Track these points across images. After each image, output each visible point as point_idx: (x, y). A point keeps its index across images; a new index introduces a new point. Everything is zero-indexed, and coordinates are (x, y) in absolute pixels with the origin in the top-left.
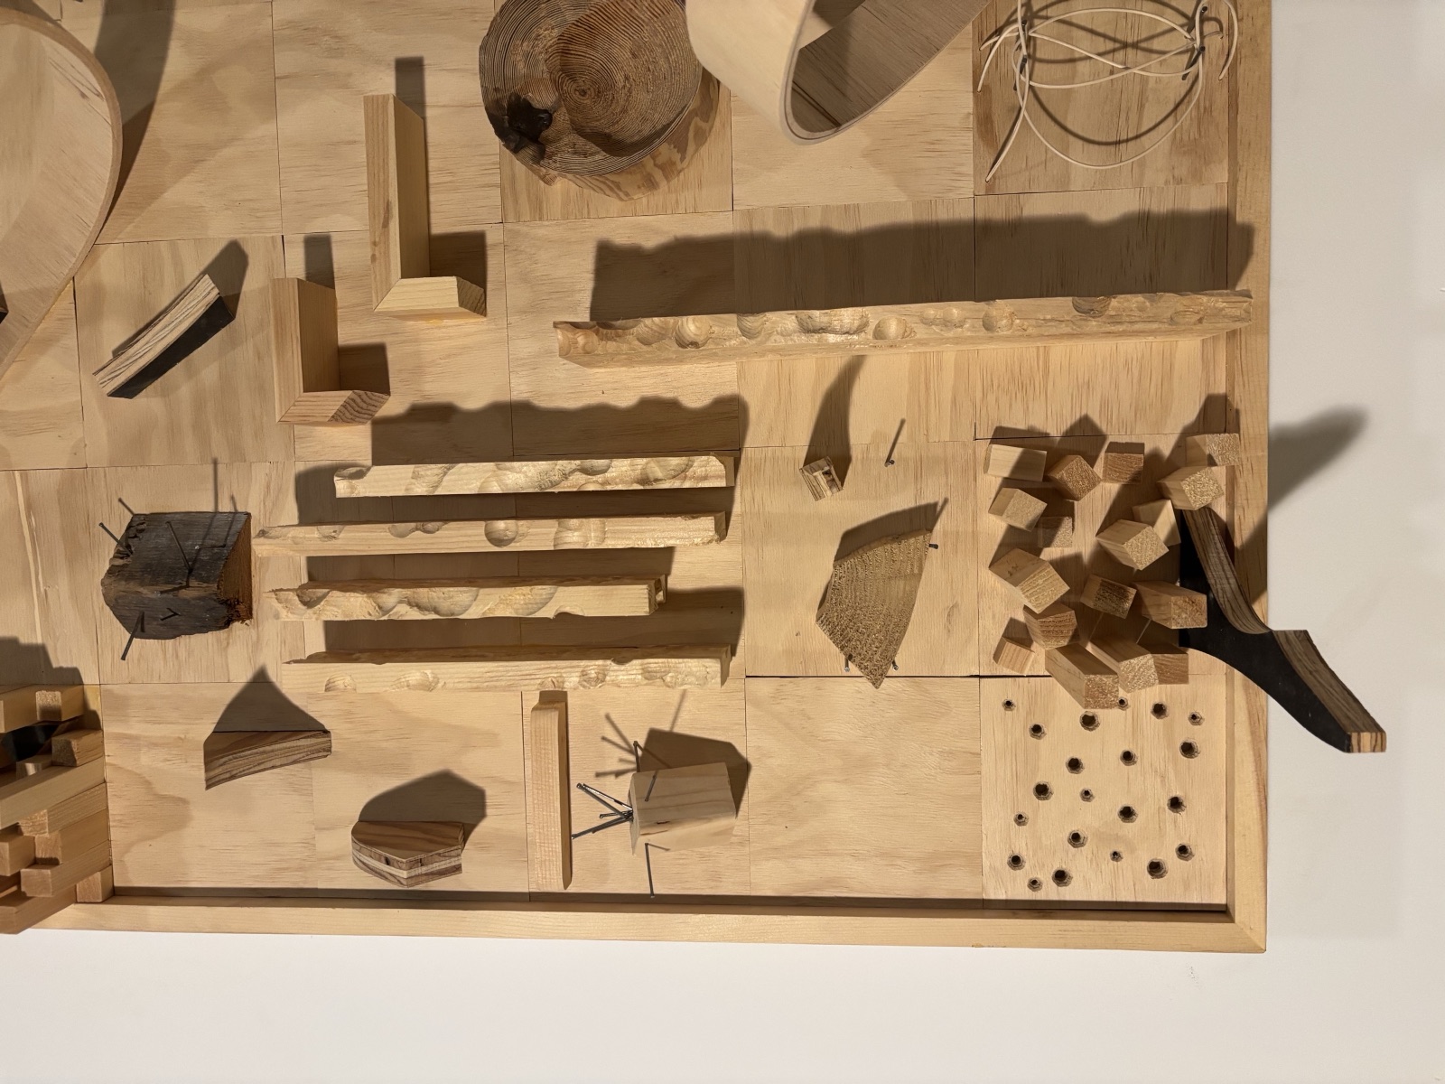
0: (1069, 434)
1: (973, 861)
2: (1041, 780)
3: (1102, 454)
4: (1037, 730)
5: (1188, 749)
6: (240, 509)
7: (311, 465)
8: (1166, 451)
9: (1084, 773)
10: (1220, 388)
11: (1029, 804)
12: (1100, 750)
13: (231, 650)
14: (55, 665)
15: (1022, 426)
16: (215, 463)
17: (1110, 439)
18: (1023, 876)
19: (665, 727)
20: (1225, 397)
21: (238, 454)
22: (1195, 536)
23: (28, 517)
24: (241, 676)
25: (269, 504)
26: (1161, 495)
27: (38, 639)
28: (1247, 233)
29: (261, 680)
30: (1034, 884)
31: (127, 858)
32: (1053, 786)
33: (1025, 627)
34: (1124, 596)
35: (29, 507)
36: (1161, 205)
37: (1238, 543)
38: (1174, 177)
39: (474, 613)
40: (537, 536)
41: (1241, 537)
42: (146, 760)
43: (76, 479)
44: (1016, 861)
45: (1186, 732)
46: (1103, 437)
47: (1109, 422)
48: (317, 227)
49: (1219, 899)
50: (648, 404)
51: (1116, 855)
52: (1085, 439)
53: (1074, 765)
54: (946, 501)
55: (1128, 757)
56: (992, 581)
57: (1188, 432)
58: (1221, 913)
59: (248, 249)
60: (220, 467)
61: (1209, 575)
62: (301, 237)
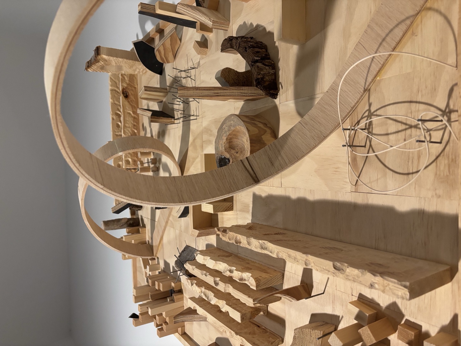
15: (369, 296)
36: (429, 207)
38: (436, 194)
54: (342, 317)
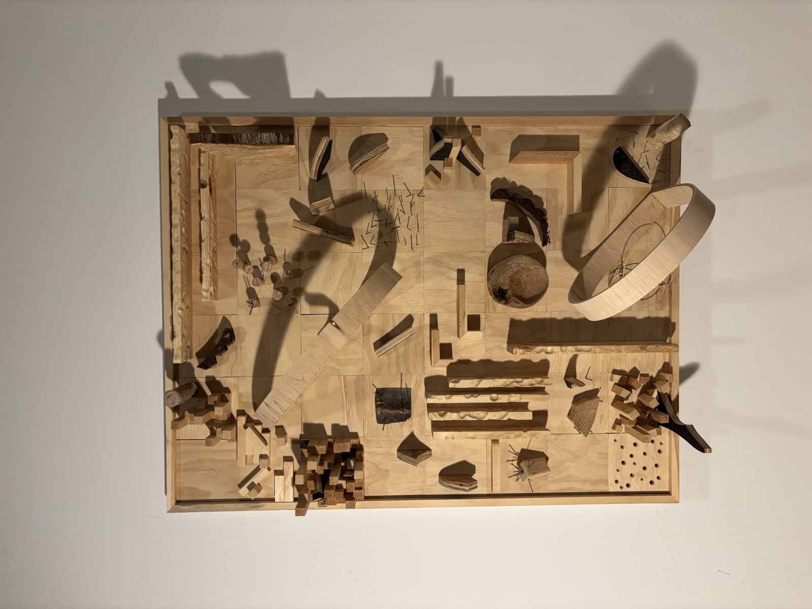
0: (631, 371)
1: (606, 482)
2: (623, 460)
3: (639, 376)
4: (622, 447)
5: (659, 451)
6: (408, 387)
7: (429, 375)
8: (654, 375)
9: (634, 458)
10: (667, 361)
11: (620, 466)
12: (638, 452)
13: (404, 427)
14: (350, 431)
15: (619, 369)
16: (402, 374)
17: (641, 373)
18: (618, 485)
19: (525, 447)
20: (668, 363)
21: (408, 372)
22: (662, 398)
23: (345, 389)
24: (406, 434)
25: (417, 386)
26: (654, 387)
27: (345, 424)
28: (674, 324)
29: (412, 435)
30: (621, 487)
31: (369, 487)
32: (626, 461)
33: (620, 420)
34: (646, 413)
35: (345, 386)
36: (653, 315)
37: (672, 400)
38: (656, 309)
39: (486, 419)
40: (503, 399)
41: (673, 398)
42: (377, 459)
43: (360, 379)
44: (616, 481)
45: (659, 447)
46: (639, 372)
47: (641, 368)
48: (434, 312)
49: (667, 490)
50: (522, 361)
51: (642, 479)
52: (635, 372)
53: (631, 456)
54: (600, 388)
55: (645, 454)
56: (612, 409)
57: (659, 371)
58: (668, 493)
59: (414, 317)
60: (403, 376)
61: (667, 409)
62: (429, 314)
